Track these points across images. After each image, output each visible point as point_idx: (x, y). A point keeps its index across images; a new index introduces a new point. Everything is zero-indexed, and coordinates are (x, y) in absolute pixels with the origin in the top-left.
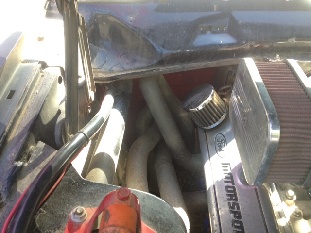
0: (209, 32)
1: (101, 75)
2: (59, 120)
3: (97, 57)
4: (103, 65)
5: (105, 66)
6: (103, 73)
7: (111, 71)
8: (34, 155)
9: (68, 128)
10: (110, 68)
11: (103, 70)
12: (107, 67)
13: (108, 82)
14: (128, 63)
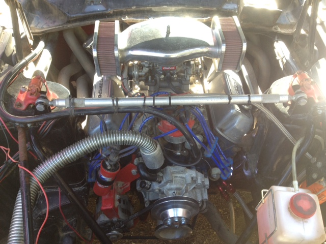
0: (92, 4)
1: (37, 31)
2: (13, 54)
3: (34, 20)
4: (37, 25)
5: (39, 25)
6: (38, 29)
7: (42, 28)
8: (4, 69)
9: (18, 57)
10: (41, 26)
11: (38, 27)
12: (40, 25)
13: (41, 34)
14: (51, 23)
